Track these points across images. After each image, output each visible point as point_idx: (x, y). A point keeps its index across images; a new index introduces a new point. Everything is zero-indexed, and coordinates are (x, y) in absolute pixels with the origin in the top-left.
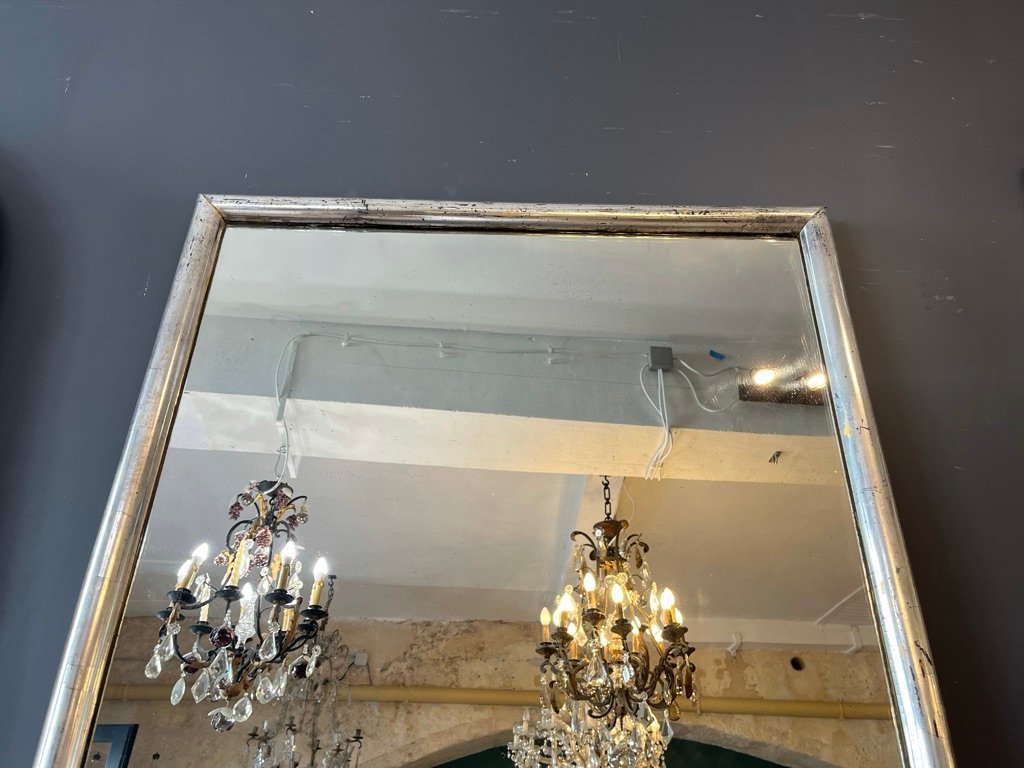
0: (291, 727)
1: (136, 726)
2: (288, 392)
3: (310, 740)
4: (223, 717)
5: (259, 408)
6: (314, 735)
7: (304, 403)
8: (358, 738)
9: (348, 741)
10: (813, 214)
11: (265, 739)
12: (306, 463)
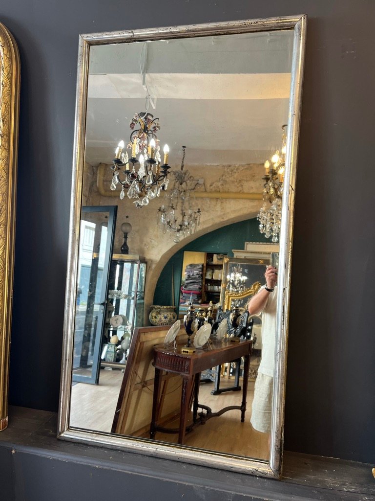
0: (172, 207)
1: (117, 206)
2: (146, 70)
3: (181, 212)
4: (138, 204)
5: (135, 79)
6: (182, 210)
7: (153, 75)
8: (199, 212)
9: (195, 213)
10: (299, 20)
11: (164, 212)
12: (160, 100)
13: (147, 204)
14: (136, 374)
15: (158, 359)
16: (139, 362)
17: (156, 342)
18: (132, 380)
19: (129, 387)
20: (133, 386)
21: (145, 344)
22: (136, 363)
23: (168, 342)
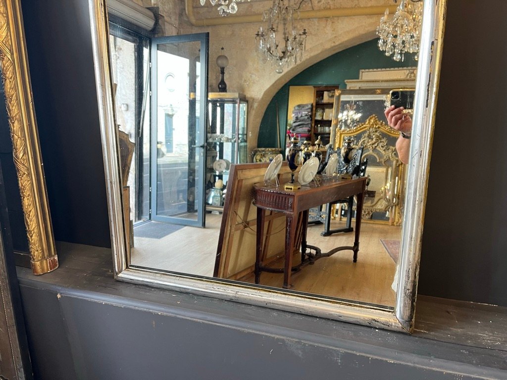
0: (272, 29)
1: (208, 33)
3: (283, 36)
4: (223, 10)
6: (285, 34)
8: (304, 33)
9: (300, 35)
13: (235, 12)
14: (237, 214)
15: (258, 197)
16: (239, 202)
17: (256, 180)
18: (232, 219)
19: (229, 228)
20: (234, 226)
21: (244, 182)
22: (235, 202)
23: (269, 179)
